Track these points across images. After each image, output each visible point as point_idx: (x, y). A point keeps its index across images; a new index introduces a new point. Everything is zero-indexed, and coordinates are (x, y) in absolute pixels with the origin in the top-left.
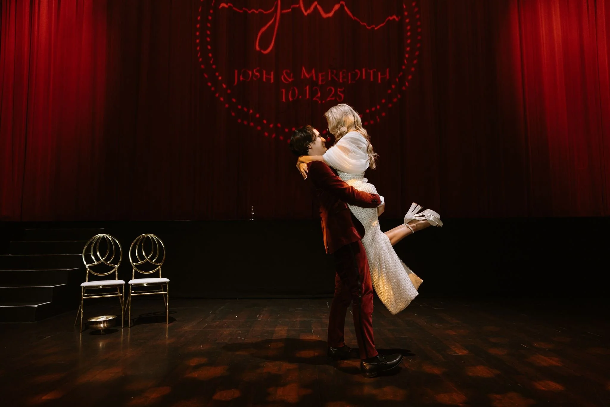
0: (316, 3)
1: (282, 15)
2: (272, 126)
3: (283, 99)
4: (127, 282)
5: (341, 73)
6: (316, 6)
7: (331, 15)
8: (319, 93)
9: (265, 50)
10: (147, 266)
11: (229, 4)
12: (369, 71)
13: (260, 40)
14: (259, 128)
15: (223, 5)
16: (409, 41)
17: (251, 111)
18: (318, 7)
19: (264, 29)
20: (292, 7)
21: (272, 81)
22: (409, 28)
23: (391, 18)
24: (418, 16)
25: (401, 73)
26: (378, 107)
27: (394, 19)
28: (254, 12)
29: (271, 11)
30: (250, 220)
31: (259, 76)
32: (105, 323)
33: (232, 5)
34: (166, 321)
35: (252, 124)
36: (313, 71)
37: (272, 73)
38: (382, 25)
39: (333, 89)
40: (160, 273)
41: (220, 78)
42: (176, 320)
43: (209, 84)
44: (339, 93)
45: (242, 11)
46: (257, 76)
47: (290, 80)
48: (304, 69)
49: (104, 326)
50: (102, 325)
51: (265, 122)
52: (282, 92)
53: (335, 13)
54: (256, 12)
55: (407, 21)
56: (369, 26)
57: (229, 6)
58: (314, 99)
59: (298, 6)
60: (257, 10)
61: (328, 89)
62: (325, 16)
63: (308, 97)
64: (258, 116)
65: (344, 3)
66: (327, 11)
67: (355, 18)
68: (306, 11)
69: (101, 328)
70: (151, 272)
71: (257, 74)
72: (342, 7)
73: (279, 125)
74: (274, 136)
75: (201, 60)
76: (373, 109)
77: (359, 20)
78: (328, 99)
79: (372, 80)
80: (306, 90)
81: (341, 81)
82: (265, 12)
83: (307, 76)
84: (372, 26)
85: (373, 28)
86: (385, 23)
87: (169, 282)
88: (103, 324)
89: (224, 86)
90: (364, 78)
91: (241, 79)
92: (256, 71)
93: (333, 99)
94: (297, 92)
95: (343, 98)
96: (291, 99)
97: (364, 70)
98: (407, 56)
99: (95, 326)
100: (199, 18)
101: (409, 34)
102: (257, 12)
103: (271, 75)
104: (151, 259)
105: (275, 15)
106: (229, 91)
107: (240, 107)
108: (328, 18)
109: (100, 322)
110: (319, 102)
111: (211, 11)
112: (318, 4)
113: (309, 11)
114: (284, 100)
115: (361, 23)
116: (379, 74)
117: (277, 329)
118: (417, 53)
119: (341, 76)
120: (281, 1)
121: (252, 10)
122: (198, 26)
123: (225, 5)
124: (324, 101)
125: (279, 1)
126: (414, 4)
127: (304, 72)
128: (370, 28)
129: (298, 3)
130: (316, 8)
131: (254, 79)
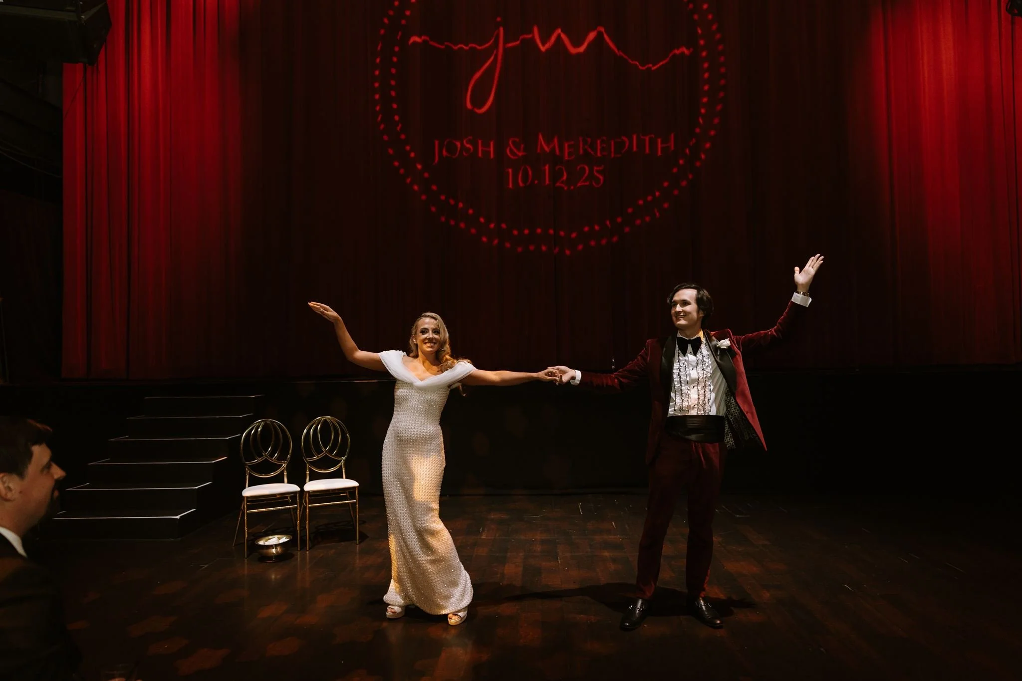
0: (559, 31)
1: (505, 50)
2: (492, 226)
3: (509, 185)
4: (301, 486)
5: (599, 142)
6: (559, 36)
7: (582, 49)
8: (565, 174)
9: (480, 107)
10: (326, 462)
11: (423, 38)
12: (642, 138)
13: (472, 91)
14: (473, 231)
15: (415, 39)
16: (706, 88)
17: (461, 205)
18: (563, 36)
19: (478, 75)
20: (521, 37)
21: (492, 156)
22: (706, 65)
23: (677, 52)
24: (721, 47)
25: (694, 140)
26: (657, 194)
27: (683, 53)
28: (462, 48)
29: (487, 45)
31: (471, 150)
32: (278, 547)
33: (428, 39)
34: (356, 540)
35: (462, 225)
36: (556, 140)
37: (492, 144)
38: (664, 62)
39: (587, 168)
40: (344, 471)
41: (412, 155)
43: (396, 164)
44: (596, 174)
46: (469, 149)
47: (520, 154)
48: (541, 137)
49: (277, 552)
50: (274, 551)
51: (482, 220)
52: (508, 172)
53: (589, 45)
54: (465, 48)
55: (704, 54)
56: (643, 66)
57: (424, 41)
58: (558, 184)
59: (530, 36)
60: (467, 45)
61: (578, 167)
62: (573, 51)
63: (547, 182)
64: (471, 211)
65: (602, 30)
66: (577, 43)
67: (622, 54)
68: (543, 45)
69: (274, 554)
70: (332, 470)
71: (468, 146)
72: (600, 36)
73: (504, 226)
74: (496, 242)
76: (649, 198)
77: (626, 57)
78: (579, 184)
79: (647, 151)
80: (545, 170)
81: (599, 154)
82: (479, 48)
83: (547, 149)
84: (647, 66)
85: (651, 68)
86: (668, 60)
87: (358, 487)
88: (276, 548)
89: (419, 167)
90: (635, 149)
91: (445, 153)
92: (467, 142)
93: (587, 183)
94: (530, 173)
95: (602, 182)
96: (521, 184)
97: (635, 137)
98: (703, 111)
99: (265, 551)
101: (706, 75)
102: (467, 48)
103: (490, 147)
104: (331, 451)
105: (495, 52)
107: (443, 197)
108: (578, 54)
109: (271, 547)
110: (565, 188)
111: (397, 49)
112: (562, 31)
113: (547, 46)
114: (511, 186)
115: (630, 61)
116: (659, 140)
117: (509, 554)
118: (719, 107)
119: (599, 147)
120: (504, 29)
121: (459, 46)
122: (377, 73)
123: (417, 39)
124: (572, 187)
125: (501, 29)
126: (714, 27)
127: (541, 142)
128: (644, 68)
129: (531, 32)
130: (559, 38)
131: (465, 154)
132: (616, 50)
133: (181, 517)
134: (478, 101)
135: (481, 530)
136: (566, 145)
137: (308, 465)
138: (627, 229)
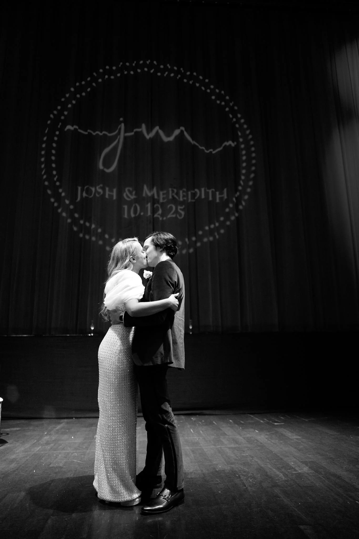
0: (158, 127)
2: (113, 240)
5: (181, 192)
6: (157, 130)
8: (160, 210)
11: (75, 126)
12: (207, 191)
13: (103, 159)
14: (101, 242)
15: (69, 127)
16: (244, 165)
17: (93, 226)
18: (160, 131)
19: (107, 149)
21: (115, 198)
22: (244, 152)
23: (227, 144)
24: (252, 142)
25: (238, 194)
26: (217, 224)
27: (230, 144)
29: (114, 133)
30: (89, 335)
31: (102, 193)
33: (77, 127)
35: (93, 239)
36: (155, 189)
37: (115, 191)
38: (219, 149)
39: (174, 207)
41: (63, 195)
42: (8, 443)
43: (52, 200)
44: (179, 211)
46: (100, 193)
47: (132, 197)
48: (145, 187)
51: (107, 236)
53: (175, 137)
54: (100, 134)
55: (242, 146)
56: (207, 150)
57: (75, 129)
58: (156, 216)
59: (140, 130)
60: (101, 132)
61: (169, 206)
62: (165, 139)
63: (149, 214)
64: (99, 230)
65: (183, 129)
66: (168, 135)
67: (194, 142)
68: (148, 135)
71: (100, 191)
72: (182, 133)
75: (45, 177)
76: (212, 226)
77: (197, 145)
78: (169, 216)
79: (210, 199)
81: (181, 199)
82: (108, 135)
83: (149, 194)
85: (211, 152)
86: (222, 148)
89: (67, 202)
90: (203, 197)
92: (99, 188)
93: (174, 216)
94: (138, 209)
95: (183, 216)
97: (203, 189)
98: (243, 178)
100: (45, 139)
101: (244, 158)
102: (102, 134)
103: (113, 192)
107: (82, 222)
110: (160, 218)
111: (57, 133)
113: (150, 135)
114: (126, 216)
115: (200, 147)
116: (217, 193)
118: (252, 176)
119: (181, 195)
121: (97, 133)
122: (44, 146)
123: (71, 128)
124: (165, 218)
125: (123, 125)
126: (248, 132)
127: (145, 191)
128: (208, 152)
129: (141, 127)
130: (157, 132)
131: (97, 195)
132: (191, 141)
136: (161, 193)
138: (199, 244)
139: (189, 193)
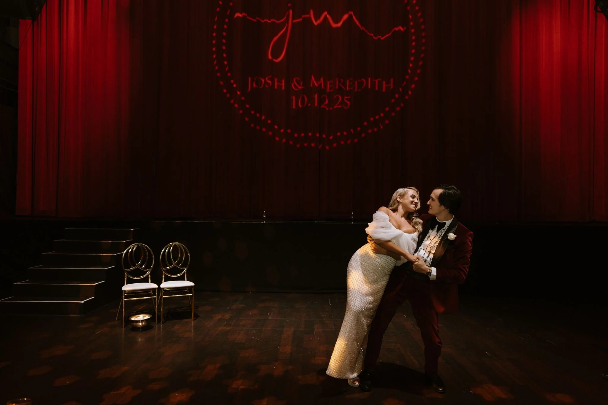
0: (326, 13)
1: (293, 24)
2: (282, 131)
4: (159, 285)
5: (348, 81)
6: (326, 16)
7: (339, 25)
8: (327, 100)
9: (277, 58)
10: (175, 271)
11: (243, 14)
12: (374, 80)
13: (272, 49)
14: (270, 133)
15: (239, 15)
16: (413, 51)
17: (263, 118)
18: (328, 16)
19: (276, 38)
21: (283, 88)
22: (414, 38)
23: (396, 29)
24: (423, 27)
25: (405, 83)
26: (382, 115)
27: (400, 30)
29: (282, 21)
30: (262, 223)
31: (271, 84)
32: (143, 322)
33: (246, 15)
34: (192, 318)
35: (264, 129)
36: (322, 79)
37: (283, 81)
38: (388, 35)
39: (340, 97)
40: (186, 276)
41: (235, 86)
42: (200, 317)
43: (225, 91)
44: (345, 101)
45: (255, 20)
46: (269, 83)
47: (300, 88)
48: (313, 77)
49: (142, 325)
50: (140, 324)
51: (276, 127)
52: (293, 99)
53: (343, 23)
54: (268, 21)
56: (376, 36)
57: (243, 16)
58: (322, 106)
59: (308, 16)
60: (270, 20)
61: (335, 97)
62: (334, 25)
63: (316, 105)
64: (269, 122)
65: (352, 13)
66: (337, 22)
68: (316, 21)
69: (140, 326)
70: (178, 275)
71: (269, 82)
72: (350, 17)
73: (289, 131)
74: (284, 140)
75: (217, 68)
76: (377, 117)
77: (366, 31)
78: (335, 107)
79: (377, 89)
80: (315, 98)
81: (348, 89)
82: (277, 22)
83: (316, 84)
84: (378, 37)
86: (391, 34)
87: (194, 286)
89: (239, 93)
90: (369, 87)
91: (254, 85)
92: (268, 79)
93: (340, 106)
94: (306, 100)
95: (349, 106)
96: (300, 106)
97: (369, 79)
98: (411, 65)
99: (135, 324)
100: (215, 27)
101: (414, 44)
102: (270, 22)
103: (282, 83)
104: (178, 264)
105: (287, 24)
106: (243, 98)
107: (253, 112)
108: (337, 28)
109: (139, 321)
110: (327, 109)
111: (227, 20)
112: (328, 13)
113: (319, 22)
114: (294, 107)
115: (368, 33)
116: (384, 82)
117: (285, 329)
118: (421, 63)
119: (348, 85)
120: (292, 11)
121: (265, 20)
122: (214, 34)
123: (240, 15)
124: (331, 109)
125: (291, 12)
126: (419, 14)
127: (313, 81)
128: (376, 38)
129: (309, 13)
130: (326, 18)
131: (267, 86)
132: (360, 26)
133: (84, 302)
134: (276, 55)
135: (269, 313)
136: (328, 83)
137: (163, 272)
138: (363, 135)
139: (356, 82)
